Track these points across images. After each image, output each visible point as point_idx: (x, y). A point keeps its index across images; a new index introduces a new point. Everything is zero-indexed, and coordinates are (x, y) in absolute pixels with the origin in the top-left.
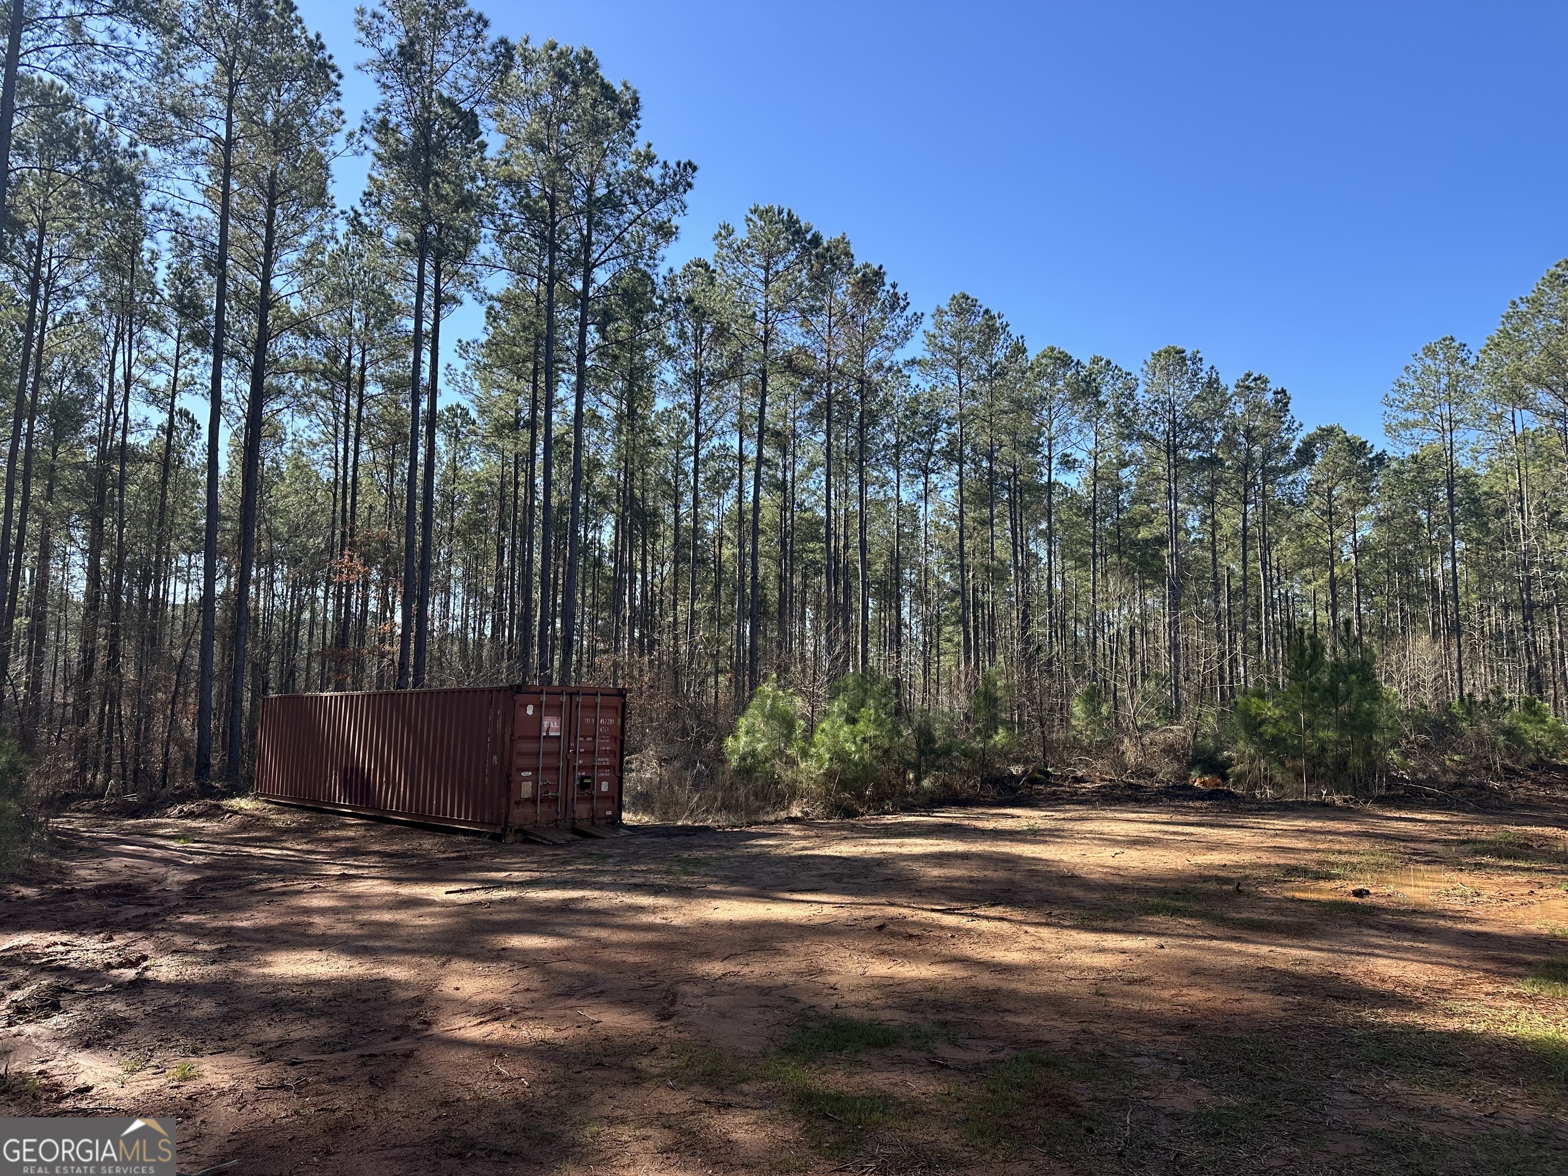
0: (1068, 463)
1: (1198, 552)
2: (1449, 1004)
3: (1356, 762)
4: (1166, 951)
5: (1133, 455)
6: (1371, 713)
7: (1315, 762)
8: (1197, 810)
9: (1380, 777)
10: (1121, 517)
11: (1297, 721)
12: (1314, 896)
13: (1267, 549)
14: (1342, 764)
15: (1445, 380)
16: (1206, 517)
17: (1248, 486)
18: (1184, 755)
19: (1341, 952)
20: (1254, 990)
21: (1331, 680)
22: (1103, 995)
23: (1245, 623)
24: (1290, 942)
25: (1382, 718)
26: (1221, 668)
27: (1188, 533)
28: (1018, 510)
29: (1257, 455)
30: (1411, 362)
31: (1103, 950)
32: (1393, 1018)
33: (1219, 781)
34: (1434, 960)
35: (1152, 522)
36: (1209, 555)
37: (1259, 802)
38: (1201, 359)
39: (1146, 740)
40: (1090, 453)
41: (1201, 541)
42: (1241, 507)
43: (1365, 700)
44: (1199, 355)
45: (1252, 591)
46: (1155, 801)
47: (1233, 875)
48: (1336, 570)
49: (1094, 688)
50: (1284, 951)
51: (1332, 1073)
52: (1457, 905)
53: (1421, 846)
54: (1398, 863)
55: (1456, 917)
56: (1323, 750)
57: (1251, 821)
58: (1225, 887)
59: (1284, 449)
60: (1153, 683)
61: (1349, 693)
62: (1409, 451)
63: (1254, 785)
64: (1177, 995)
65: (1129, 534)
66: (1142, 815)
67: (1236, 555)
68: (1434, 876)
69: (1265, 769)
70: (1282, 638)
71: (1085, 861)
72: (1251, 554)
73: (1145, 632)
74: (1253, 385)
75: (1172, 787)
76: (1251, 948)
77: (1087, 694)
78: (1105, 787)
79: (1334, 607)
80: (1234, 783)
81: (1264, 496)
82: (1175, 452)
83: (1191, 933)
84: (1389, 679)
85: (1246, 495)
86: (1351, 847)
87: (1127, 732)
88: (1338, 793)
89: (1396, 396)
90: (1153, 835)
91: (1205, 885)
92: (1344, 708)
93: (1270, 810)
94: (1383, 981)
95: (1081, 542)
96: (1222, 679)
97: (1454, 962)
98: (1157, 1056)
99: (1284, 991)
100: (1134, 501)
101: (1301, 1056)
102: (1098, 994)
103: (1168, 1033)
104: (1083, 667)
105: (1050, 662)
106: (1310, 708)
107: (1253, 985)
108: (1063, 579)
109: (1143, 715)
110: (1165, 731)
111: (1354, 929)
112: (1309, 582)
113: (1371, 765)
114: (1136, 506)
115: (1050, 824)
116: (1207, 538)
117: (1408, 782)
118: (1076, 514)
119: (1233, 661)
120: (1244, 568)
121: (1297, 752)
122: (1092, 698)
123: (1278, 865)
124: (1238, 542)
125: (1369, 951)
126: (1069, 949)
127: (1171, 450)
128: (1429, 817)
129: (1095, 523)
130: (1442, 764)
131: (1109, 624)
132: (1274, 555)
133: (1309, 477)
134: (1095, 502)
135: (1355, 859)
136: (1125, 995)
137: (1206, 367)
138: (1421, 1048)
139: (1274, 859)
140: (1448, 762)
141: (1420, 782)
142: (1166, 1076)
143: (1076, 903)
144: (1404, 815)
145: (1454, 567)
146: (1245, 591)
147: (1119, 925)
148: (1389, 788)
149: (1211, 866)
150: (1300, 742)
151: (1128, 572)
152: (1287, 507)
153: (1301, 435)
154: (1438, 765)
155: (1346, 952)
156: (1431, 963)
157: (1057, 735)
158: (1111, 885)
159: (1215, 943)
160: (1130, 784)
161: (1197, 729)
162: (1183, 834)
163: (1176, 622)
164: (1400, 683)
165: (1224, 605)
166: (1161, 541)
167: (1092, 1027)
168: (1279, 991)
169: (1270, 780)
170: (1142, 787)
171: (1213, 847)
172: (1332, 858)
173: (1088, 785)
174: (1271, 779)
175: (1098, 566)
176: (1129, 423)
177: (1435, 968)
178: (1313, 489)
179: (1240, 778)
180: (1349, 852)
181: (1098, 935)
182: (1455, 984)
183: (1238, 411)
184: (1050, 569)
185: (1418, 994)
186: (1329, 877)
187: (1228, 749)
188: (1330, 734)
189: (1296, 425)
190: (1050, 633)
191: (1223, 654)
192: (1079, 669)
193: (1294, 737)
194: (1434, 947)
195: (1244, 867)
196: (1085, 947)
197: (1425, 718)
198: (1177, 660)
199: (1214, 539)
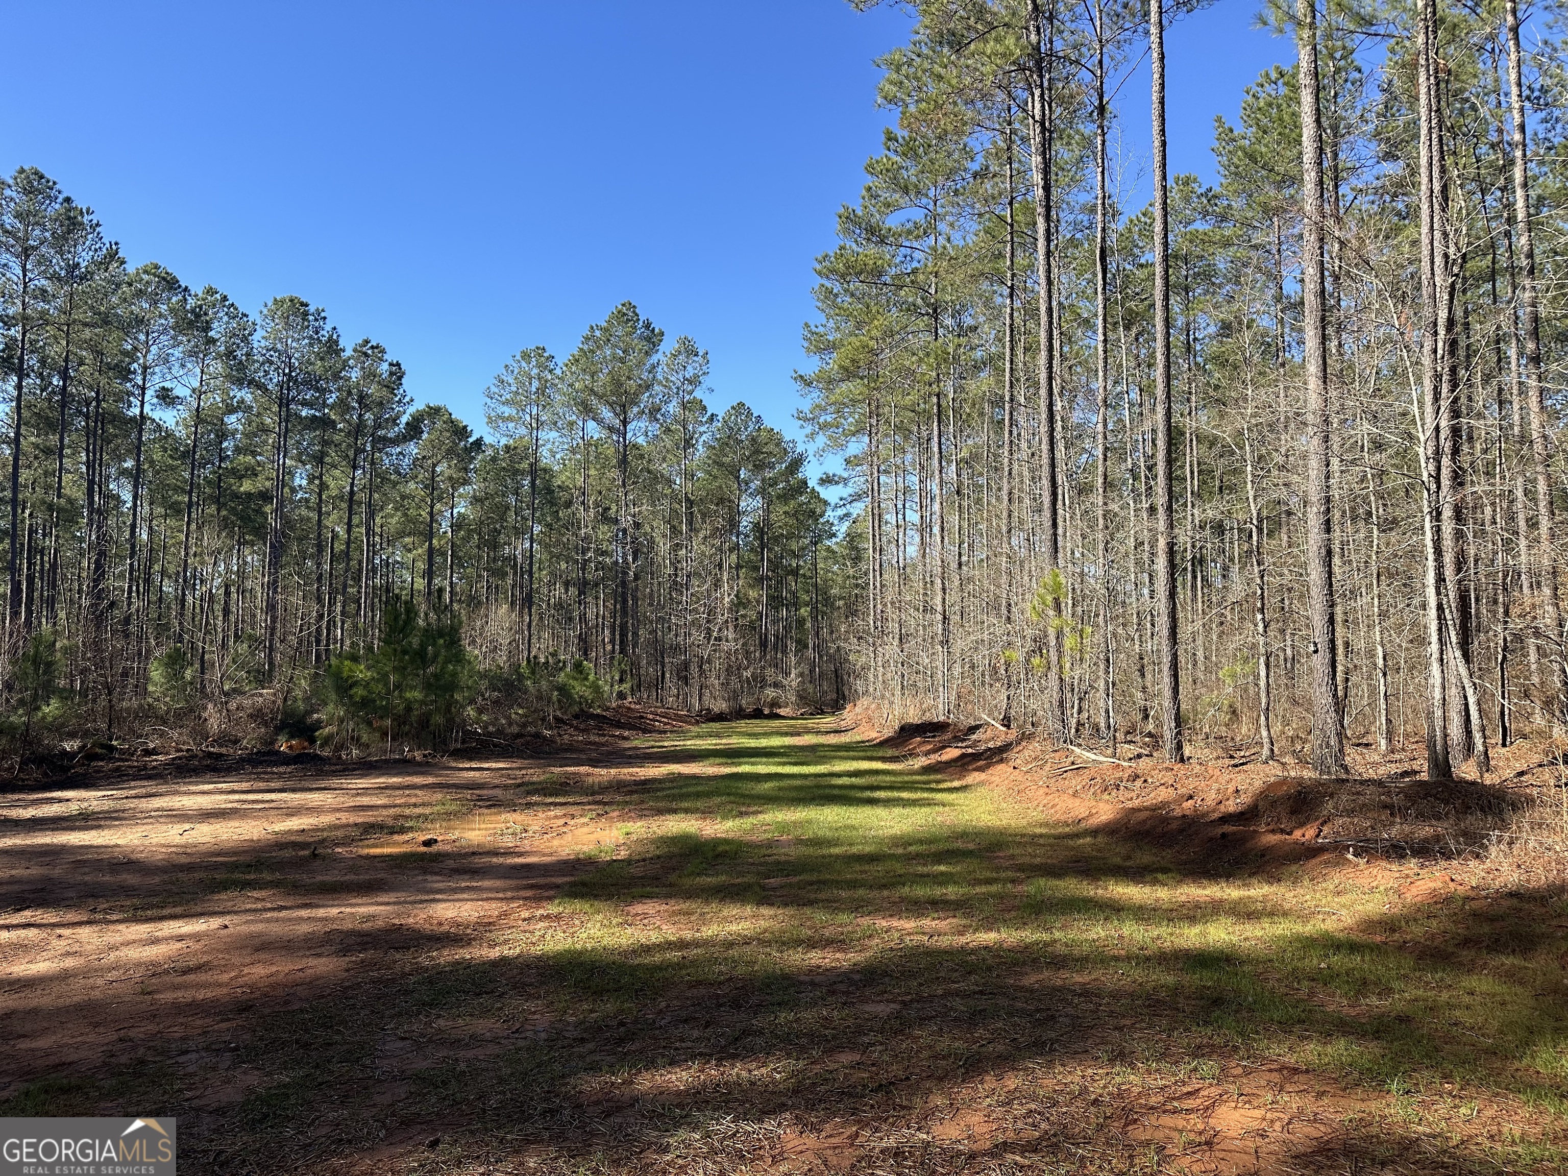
0: (166, 397)
1: (304, 512)
2: (492, 936)
3: (438, 719)
4: (231, 930)
5: (242, 401)
6: (454, 674)
7: (401, 720)
8: (280, 776)
9: (457, 732)
10: (223, 465)
11: (386, 684)
12: (386, 850)
13: (371, 515)
14: (424, 722)
15: (535, 384)
16: (314, 478)
17: (359, 451)
18: (272, 719)
19: (406, 902)
20: (319, 955)
21: (421, 645)
22: (149, 993)
23: (345, 586)
24: (359, 901)
25: (464, 678)
26: (319, 631)
27: (293, 490)
28: (99, 442)
29: (370, 423)
30: (510, 362)
31: (155, 941)
32: (446, 956)
33: (306, 744)
34: (485, 896)
35: (256, 475)
36: (314, 516)
37: (344, 763)
38: (325, 318)
39: (233, 705)
40: (194, 390)
41: (307, 500)
42: (349, 470)
43: (450, 662)
44: (323, 314)
45: (355, 555)
46: (236, 770)
47: (312, 840)
48: (434, 541)
49: (177, 650)
50: (353, 910)
51: (386, 1024)
52: (508, 842)
53: (485, 792)
54: (464, 810)
55: (508, 853)
56: (409, 709)
57: (335, 782)
58: (302, 853)
59: (394, 421)
60: (245, 646)
61: (436, 655)
62: (504, 441)
63: (340, 747)
64: (236, 977)
65: (231, 485)
66: (220, 786)
67: (341, 518)
68: (493, 818)
69: (353, 730)
70: (380, 601)
71: (147, 842)
72: (356, 520)
73: (242, 591)
74: (370, 352)
75: (256, 754)
76: (321, 912)
77: (169, 656)
78: (180, 758)
79: (429, 574)
80: (322, 746)
81: (373, 463)
82: (288, 405)
83: (259, 906)
84: (473, 642)
85: (355, 459)
86: (426, 799)
87: (209, 697)
88: (419, 749)
89: (496, 390)
90: (230, 806)
91: (281, 853)
92: (431, 670)
93: (354, 770)
94: (440, 924)
95: (177, 489)
96: (318, 642)
97: (501, 895)
98: (206, 1049)
99: (349, 951)
100: (238, 450)
101: (358, 1014)
102: (143, 993)
103: (222, 1021)
104: (167, 627)
105: (127, 621)
106: (400, 669)
107: (319, 951)
108: (150, 528)
109: (230, 678)
110: (253, 695)
111: (420, 878)
112: (410, 551)
113: (450, 721)
114: (241, 457)
115: (107, 805)
116: (314, 499)
117: (480, 734)
118: (171, 456)
119: (331, 623)
120: (349, 531)
121: (385, 712)
122: (175, 661)
123: (356, 825)
124: (344, 505)
125: (432, 897)
126: (113, 948)
127: (284, 402)
128: (494, 765)
129: (193, 470)
130: (508, 718)
131: (202, 581)
132: (378, 520)
133: (416, 451)
134: (195, 446)
135: (427, 811)
136: (176, 987)
137: (328, 327)
138: (465, 982)
139: (354, 818)
140: (513, 716)
141: (490, 734)
142: (214, 1069)
143: (127, 891)
144: (474, 765)
145: (532, 546)
146: (347, 554)
147: (178, 910)
148: (463, 742)
149: (290, 832)
150: (388, 703)
151: (225, 524)
152: (393, 477)
153: (411, 410)
154: (506, 717)
155: (411, 903)
156: (482, 900)
157: (130, 703)
158: (174, 866)
159: (283, 914)
160: (210, 753)
161: (288, 692)
162: (263, 802)
163: (275, 582)
164: (481, 646)
165: (327, 567)
166: (265, 496)
167: (132, 1033)
168: (344, 951)
169: (356, 740)
170: (222, 755)
171: (293, 812)
172: (407, 812)
173: (160, 757)
174: (358, 740)
175: (194, 516)
176: (241, 367)
177: (485, 904)
178: (417, 462)
179: (327, 740)
180: (423, 805)
181: (152, 925)
182: (499, 917)
183: (354, 375)
184: (135, 515)
185: (469, 931)
186: (402, 830)
187: (317, 711)
188: (416, 694)
189: (407, 399)
190: (130, 587)
191: (321, 616)
192: (162, 629)
193: (382, 698)
194: (487, 883)
195: (323, 830)
196: (134, 942)
197: (500, 678)
198: (274, 621)
199: (321, 500)
